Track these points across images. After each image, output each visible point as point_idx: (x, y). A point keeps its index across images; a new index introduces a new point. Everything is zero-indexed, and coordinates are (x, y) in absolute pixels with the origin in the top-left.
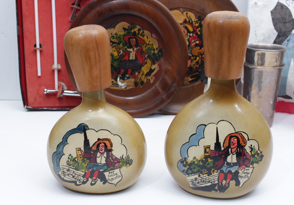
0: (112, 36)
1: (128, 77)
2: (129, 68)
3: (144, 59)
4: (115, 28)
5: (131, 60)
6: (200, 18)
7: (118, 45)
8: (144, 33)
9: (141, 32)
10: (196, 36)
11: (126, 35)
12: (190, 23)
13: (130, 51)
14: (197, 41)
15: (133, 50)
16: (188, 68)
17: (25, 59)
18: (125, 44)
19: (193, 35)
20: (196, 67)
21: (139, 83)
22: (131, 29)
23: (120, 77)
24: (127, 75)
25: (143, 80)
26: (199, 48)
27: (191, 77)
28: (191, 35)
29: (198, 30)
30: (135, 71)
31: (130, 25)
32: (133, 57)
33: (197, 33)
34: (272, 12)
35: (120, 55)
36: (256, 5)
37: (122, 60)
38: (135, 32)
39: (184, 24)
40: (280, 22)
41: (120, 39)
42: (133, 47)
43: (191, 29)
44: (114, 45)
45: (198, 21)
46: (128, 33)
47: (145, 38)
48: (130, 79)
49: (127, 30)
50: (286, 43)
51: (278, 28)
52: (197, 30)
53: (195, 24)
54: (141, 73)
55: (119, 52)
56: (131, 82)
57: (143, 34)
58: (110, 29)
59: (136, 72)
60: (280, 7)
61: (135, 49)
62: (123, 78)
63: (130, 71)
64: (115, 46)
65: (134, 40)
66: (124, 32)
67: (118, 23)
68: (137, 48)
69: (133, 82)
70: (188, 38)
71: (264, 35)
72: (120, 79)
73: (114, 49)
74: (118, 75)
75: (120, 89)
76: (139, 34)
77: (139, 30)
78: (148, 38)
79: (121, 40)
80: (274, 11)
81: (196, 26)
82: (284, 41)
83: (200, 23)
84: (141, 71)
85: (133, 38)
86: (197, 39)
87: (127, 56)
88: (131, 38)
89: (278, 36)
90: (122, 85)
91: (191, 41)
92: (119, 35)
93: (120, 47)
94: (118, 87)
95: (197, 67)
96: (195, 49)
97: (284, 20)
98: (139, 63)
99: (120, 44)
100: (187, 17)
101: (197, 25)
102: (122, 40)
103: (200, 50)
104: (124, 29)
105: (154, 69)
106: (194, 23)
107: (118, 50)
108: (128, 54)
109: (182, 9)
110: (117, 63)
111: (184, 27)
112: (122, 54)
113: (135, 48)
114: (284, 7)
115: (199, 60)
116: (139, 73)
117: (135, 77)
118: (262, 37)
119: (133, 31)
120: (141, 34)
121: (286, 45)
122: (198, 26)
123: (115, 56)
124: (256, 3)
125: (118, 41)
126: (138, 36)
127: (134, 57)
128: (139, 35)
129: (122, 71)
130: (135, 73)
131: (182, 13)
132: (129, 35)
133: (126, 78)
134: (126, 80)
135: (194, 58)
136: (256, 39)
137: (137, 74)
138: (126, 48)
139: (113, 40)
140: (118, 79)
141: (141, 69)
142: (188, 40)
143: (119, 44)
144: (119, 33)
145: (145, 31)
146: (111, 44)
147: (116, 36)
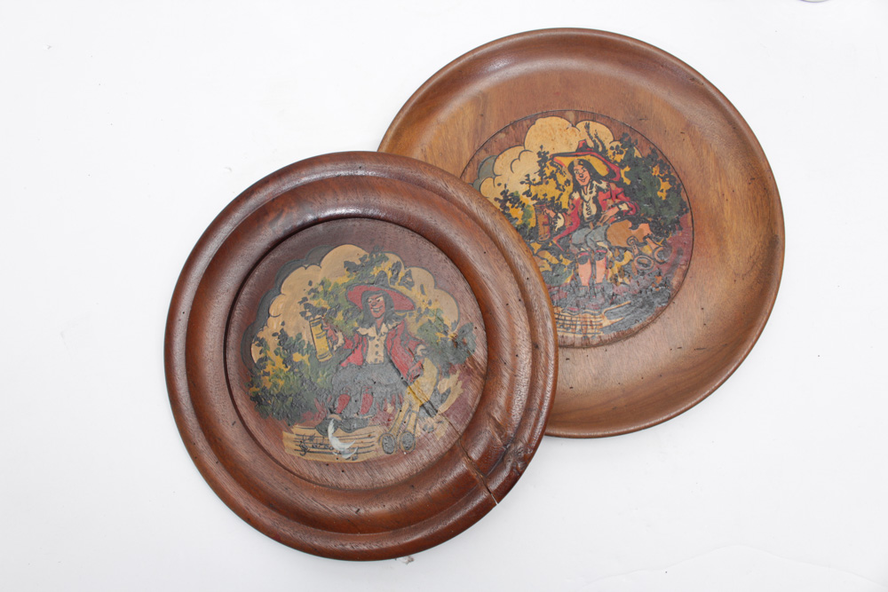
0: (312, 290)
1: (364, 420)
2: (363, 390)
3: (413, 359)
4: (319, 265)
5: (372, 364)
7: (330, 318)
8: (411, 277)
11: (356, 284)
13: (367, 335)
14: (621, 203)
15: (378, 330)
18: (350, 313)
19: (609, 186)
21: (398, 440)
22: (371, 264)
23: (336, 421)
24: (358, 413)
25: (410, 428)
28: (603, 185)
30: (385, 400)
31: (368, 254)
32: (377, 353)
35: (335, 349)
37: (343, 364)
38: (382, 274)
42: (378, 322)
44: (318, 316)
46: (361, 278)
47: (415, 291)
49: (358, 268)
55: (331, 340)
56: (371, 437)
57: (408, 279)
58: (306, 268)
61: (384, 329)
62: (344, 427)
64: (320, 321)
65: (381, 299)
66: (349, 277)
67: (332, 249)
69: (377, 438)
70: (594, 193)
72: (336, 428)
73: (317, 330)
75: (337, 461)
76: (394, 278)
77: (396, 267)
78: (423, 292)
79: (339, 301)
85: (378, 293)
86: (622, 196)
87: (358, 352)
88: (371, 293)
90: (341, 446)
91: (606, 203)
92: (332, 285)
93: (334, 323)
94: (331, 453)
98: (397, 373)
99: (335, 315)
102: (342, 300)
104: (349, 266)
105: (449, 391)
107: (330, 332)
108: (360, 346)
110: (325, 374)
111: (580, 163)
112: (343, 345)
113: (384, 325)
119: (375, 272)
120: (403, 278)
123: (319, 353)
125: (329, 303)
127: (382, 353)
128: (397, 283)
130: (383, 408)
132: (363, 284)
133: (355, 425)
138: (356, 325)
139: (314, 303)
140: (331, 429)
142: (595, 199)
143: (332, 313)
144: (333, 281)
145: (416, 271)
146: (309, 314)
147: (325, 289)
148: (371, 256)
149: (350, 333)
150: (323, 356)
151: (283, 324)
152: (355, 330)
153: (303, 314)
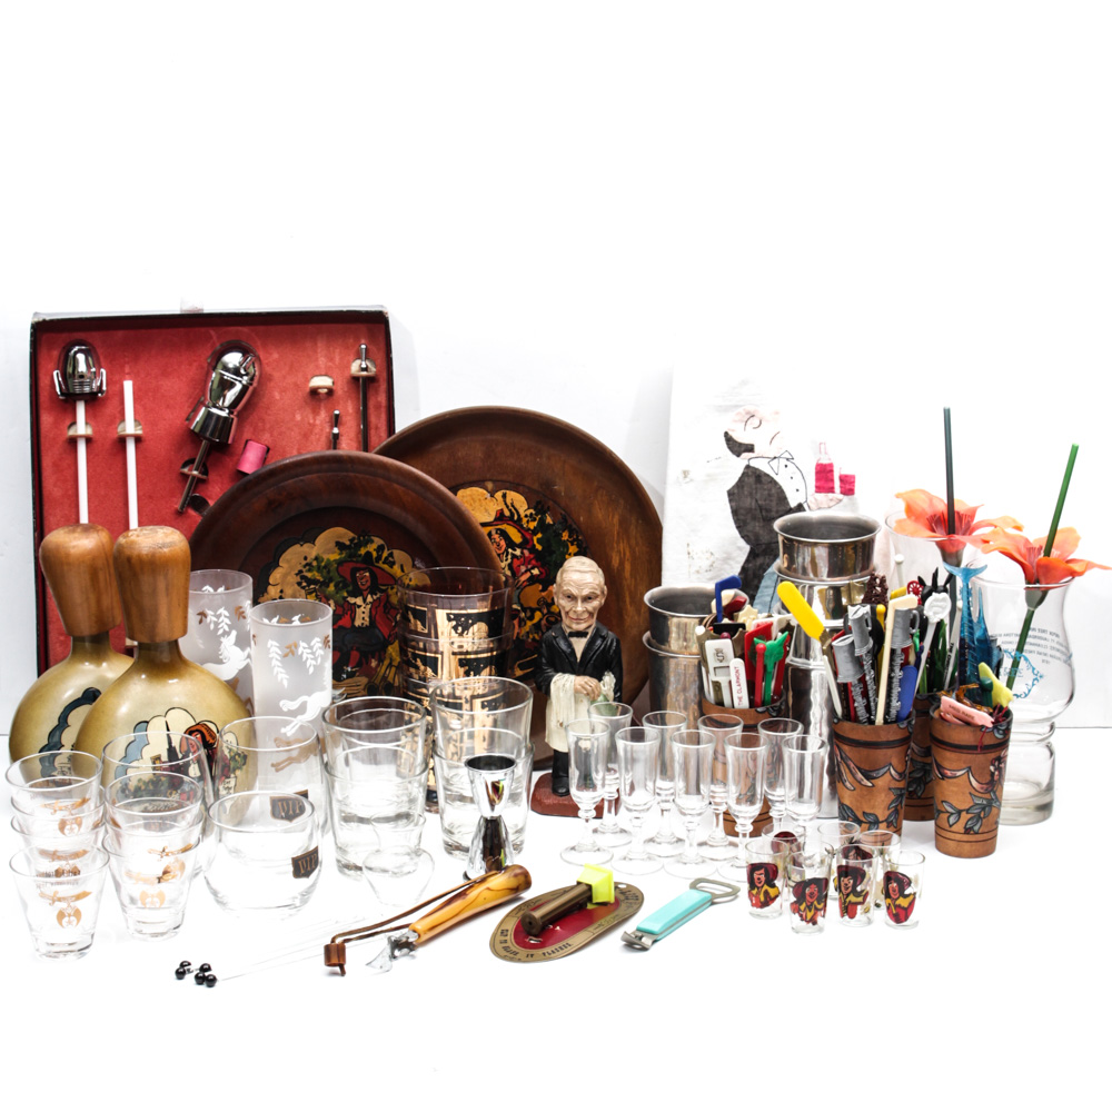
0: (307, 565)
1: (351, 671)
2: (352, 649)
3: (393, 624)
4: (314, 543)
5: (360, 627)
6: (540, 507)
7: (324, 588)
8: (393, 557)
9: (385, 554)
10: (532, 556)
11: (346, 562)
12: (515, 522)
13: (355, 604)
14: (533, 568)
15: (365, 600)
16: (514, 641)
17: (49, 619)
18: (341, 585)
19: (522, 553)
20: (534, 639)
21: (380, 688)
22: (359, 546)
24: (348, 666)
25: (390, 679)
26: (540, 587)
27: (521, 667)
28: (518, 552)
29: (535, 538)
31: (356, 537)
32: (363, 619)
33: (534, 546)
34: (730, 493)
36: (685, 477)
38: (368, 554)
39: (497, 525)
40: (754, 518)
41: (329, 572)
42: (365, 593)
43: (516, 537)
44: (312, 586)
45: (536, 514)
46: (350, 556)
47: (396, 568)
48: (356, 679)
49: (348, 547)
51: (749, 534)
52: (532, 540)
53: (528, 522)
54: (386, 662)
56: (358, 685)
57: (391, 559)
58: (302, 545)
60: (752, 480)
61: (369, 599)
63: (355, 656)
64: (315, 590)
65: (367, 574)
66: (340, 554)
67: (323, 531)
68: (375, 597)
69: (362, 687)
70: (509, 561)
71: (712, 554)
73: (312, 598)
76: (379, 558)
77: (380, 549)
78: (403, 570)
79: (331, 574)
80: (736, 491)
81: (529, 529)
82: (769, 566)
83: (540, 519)
85: (365, 570)
86: (534, 562)
87: (347, 617)
88: (359, 570)
89: (752, 555)
90: (333, 693)
91: (519, 570)
92: (325, 560)
93: (327, 593)
95: (537, 637)
96: (528, 589)
97: (764, 514)
98: (380, 635)
99: (328, 586)
100: (506, 504)
101: (533, 525)
102: (334, 574)
103: (543, 594)
104: (340, 546)
106: (525, 520)
107: (324, 601)
108: (349, 613)
109: (490, 485)
111: (496, 533)
112: (335, 611)
113: (369, 596)
114: (764, 479)
115: (541, 620)
116: (381, 661)
117: (370, 673)
118: (707, 558)
119: (363, 551)
120: (386, 558)
122: (535, 528)
124: (686, 473)
125: (322, 576)
127: (368, 619)
128: (381, 562)
130: (368, 663)
131: (492, 496)
132: (352, 561)
133: (345, 676)
135: (529, 614)
136: (690, 566)
137: (374, 663)
138: (345, 594)
139: (309, 575)
142: (510, 566)
143: (325, 584)
144: (326, 557)
145: (396, 553)
146: (304, 584)
147: (319, 564)
148: (359, 539)
149: (341, 602)
151: (282, 591)
152: (345, 598)
153: (299, 584)
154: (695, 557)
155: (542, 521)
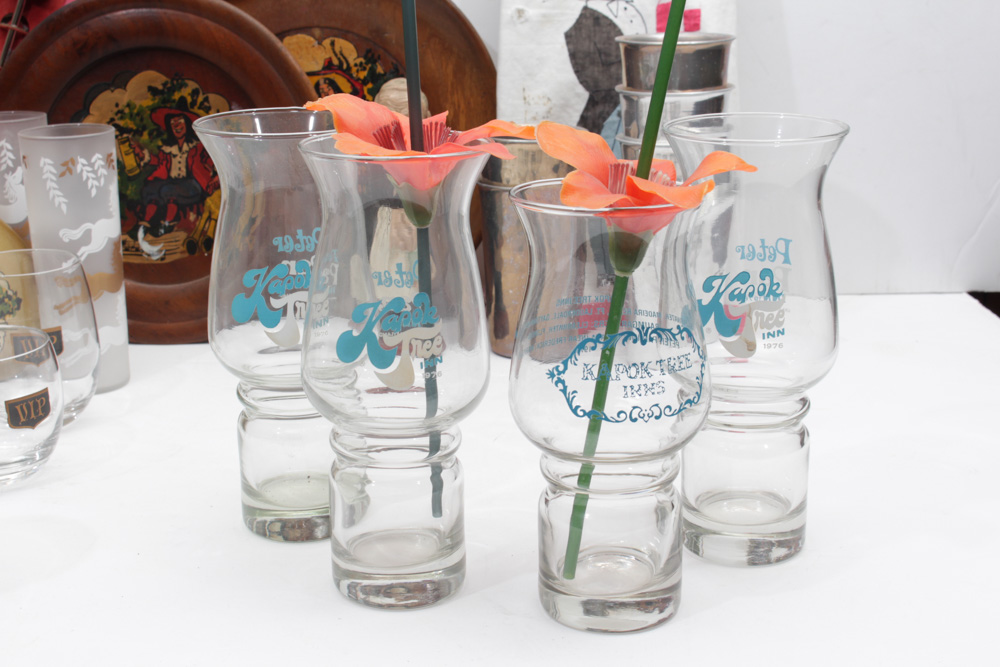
0: (119, 112)
1: (169, 226)
2: (169, 201)
3: (211, 174)
4: (125, 89)
5: (176, 179)
6: (370, 55)
7: (137, 137)
8: (208, 102)
9: (200, 98)
11: (159, 107)
12: (344, 71)
13: (170, 153)
15: (180, 149)
18: (155, 133)
21: (200, 243)
22: (172, 90)
23: (145, 227)
24: (165, 220)
25: (210, 233)
29: (365, 89)
30: (188, 209)
31: (169, 80)
32: (180, 169)
34: (568, 36)
35: (142, 164)
36: (520, 16)
37: (150, 178)
38: (183, 99)
39: (324, 74)
40: (593, 63)
41: (142, 120)
42: (180, 141)
43: (345, 87)
44: (125, 135)
45: (367, 63)
46: (164, 101)
48: (174, 234)
49: (161, 92)
50: (614, 122)
51: (588, 79)
52: (363, 91)
53: (358, 71)
54: (205, 215)
55: (139, 157)
56: (176, 241)
57: (206, 104)
58: (112, 91)
59: (191, 214)
60: (590, 22)
61: (185, 147)
62: (153, 232)
63: (172, 209)
64: (128, 140)
65: (182, 121)
66: (153, 100)
67: (135, 74)
68: (191, 145)
69: (181, 242)
71: (549, 99)
72: (145, 233)
73: (126, 147)
74: (141, 223)
75: (146, 262)
76: (194, 103)
77: (195, 93)
79: (145, 122)
80: (573, 33)
81: (359, 79)
82: (609, 114)
83: (370, 69)
84: (206, 208)
85: (179, 116)
87: (163, 168)
88: (173, 116)
89: (592, 103)
90: (151, 249)
92: (138, 107)
93: (141, 142)
94: (141, 255)
97: (603, 57)
98: (198, 186)
99: (141, 135)
100: (334, 52)
101: (363, 75)
104: (153, 90)
106: (354, 69)
107: (138, 150)
108: (164, 163)
109: (317, 32)
110: (135, 186)
111: (325, 83)
112: (150, 161)
113: (185, 145)
114: (602, 21)
116: (199, 214)
117: (189, 228)
118: (544, 104)
119: (176, 96)
120: (202, 103)
121: (616, 125)
122: (365, 78)
123: (128, 168)
124: (520, 12)
125: (135, 124)
126: (192, 110)
127: (184, 169)
128: (196, 108)
129: (151, 210)
130: (186, 216)
131: (320, 43)
132: (166, 107)
133: (162, 231)
134: (164, 237)
136: (526, 112)
137: (192, 217)
138: (160, 143)
139: (121, 123)
140: (141, 234)
141: (203, 205)
143: (138, 132)
144: (138, 103)
145: (212, 97)
146: (117, 133)
147: (131, 111)
148: (172, 81)
149: (156, 151)
150: (131, 171)
152: (159, 147)
154: (532, 102)
155: (372, 72)
